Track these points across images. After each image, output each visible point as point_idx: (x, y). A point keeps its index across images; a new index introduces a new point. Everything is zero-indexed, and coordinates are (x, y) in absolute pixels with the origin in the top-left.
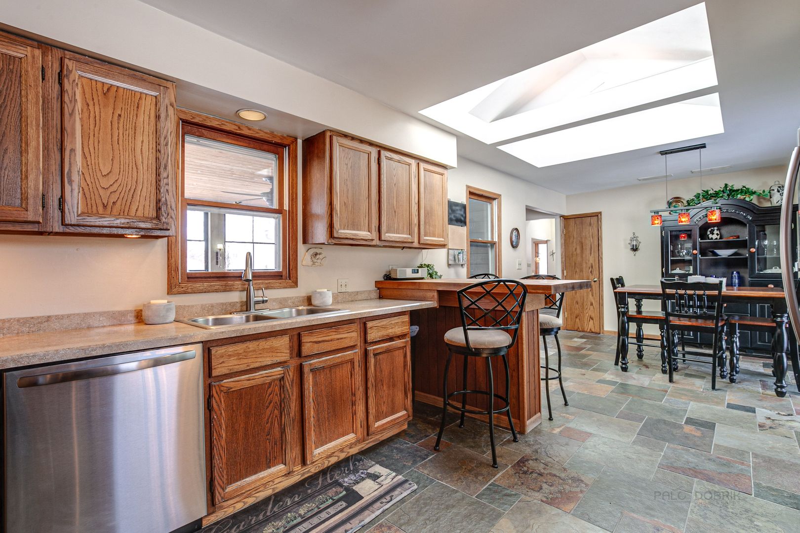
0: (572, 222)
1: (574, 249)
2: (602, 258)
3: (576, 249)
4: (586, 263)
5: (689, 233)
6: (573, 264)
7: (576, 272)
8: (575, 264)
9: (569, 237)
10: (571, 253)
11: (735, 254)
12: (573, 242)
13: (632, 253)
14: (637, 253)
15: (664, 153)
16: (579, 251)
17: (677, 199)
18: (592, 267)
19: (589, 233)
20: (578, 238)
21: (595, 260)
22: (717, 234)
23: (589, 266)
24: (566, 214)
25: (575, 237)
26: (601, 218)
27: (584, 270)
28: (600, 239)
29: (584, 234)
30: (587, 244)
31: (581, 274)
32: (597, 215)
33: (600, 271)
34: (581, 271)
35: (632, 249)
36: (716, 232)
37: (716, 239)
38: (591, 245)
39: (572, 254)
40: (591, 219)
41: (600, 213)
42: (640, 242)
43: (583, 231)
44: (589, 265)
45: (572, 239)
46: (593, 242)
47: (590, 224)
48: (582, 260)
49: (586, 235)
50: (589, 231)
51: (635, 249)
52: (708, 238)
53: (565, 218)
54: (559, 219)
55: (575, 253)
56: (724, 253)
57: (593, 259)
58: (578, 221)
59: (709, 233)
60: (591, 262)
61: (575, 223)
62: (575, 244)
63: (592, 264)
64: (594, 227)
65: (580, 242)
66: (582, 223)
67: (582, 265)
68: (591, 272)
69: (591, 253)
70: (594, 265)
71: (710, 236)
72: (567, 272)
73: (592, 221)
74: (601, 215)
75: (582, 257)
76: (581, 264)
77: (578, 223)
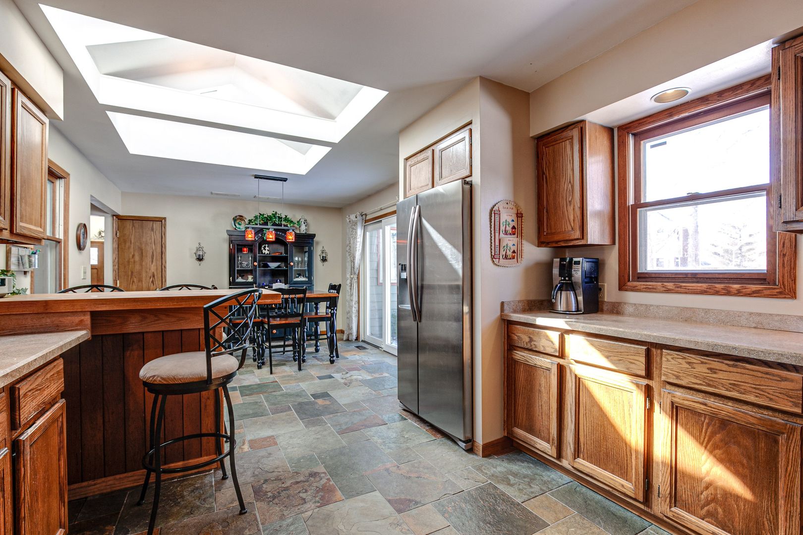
0: (129, 224)
1: (131, 256)
2: (165, 267)
3: (133, 256)
4: (147, 272)
5: (251, 247)
6: (130, 273)
7: (133, 281)
8: (132, 273)
9: (125, 242)
10: (127, 260)
11: (279, 267)
12: (129, 248)
13: (198, 262)
14: (202, 262)
15: (257, 177)
16: (137, 258)
17: (241, 218)
18: (154, 276)
19: (151, 239)
20: (137, 244)
21: (157, 269)
22: (268, 250)
23: (150, 276)
24: (121, 213)
25: (133, 241)
26: (165, 224)
27: (144, 279)
28: (163, 246)
29: (144, 240)
30: (149, 250)
31: (140, 284)
32: (161, 220)
33: (164, 280)
34: (140, 280)
35: (197, 259)
36: (267, 248)
37: (267, 254)
38: (153, 253)
39: (129, 262)
40: (153, 223)
41: (165, 218)
42: (205, 253)
43: (143, 236)
44: (150, 274)
45: (128, 244)
46: (156, 249)
47: (152, 230)
48: (142, 269)
49: (147, 241)
50: (150, 236)
51: (200, 259)
52: (262, 252)
53: (119, 218)
54: (110, 219)
55: (132, 260)
56: (273, 265)
57: (155, 267)
58: (137, 224)
59: (263, 249)
60: (153, 270)
61: (133, 225)
62: (132, 250)
63: (153, 273)
64: (157, 232)
65: (139, 248)
66: (142, 227)
67: (140, 275)
68: (153, 282)
69: (152, 262)
70: (155, 274)
71: (264, 251)
72: (120, 283)
73: (154, 225)
74: (165, 221)
75: (141, 265)
76: (140, 273)
77: (137, 226)
